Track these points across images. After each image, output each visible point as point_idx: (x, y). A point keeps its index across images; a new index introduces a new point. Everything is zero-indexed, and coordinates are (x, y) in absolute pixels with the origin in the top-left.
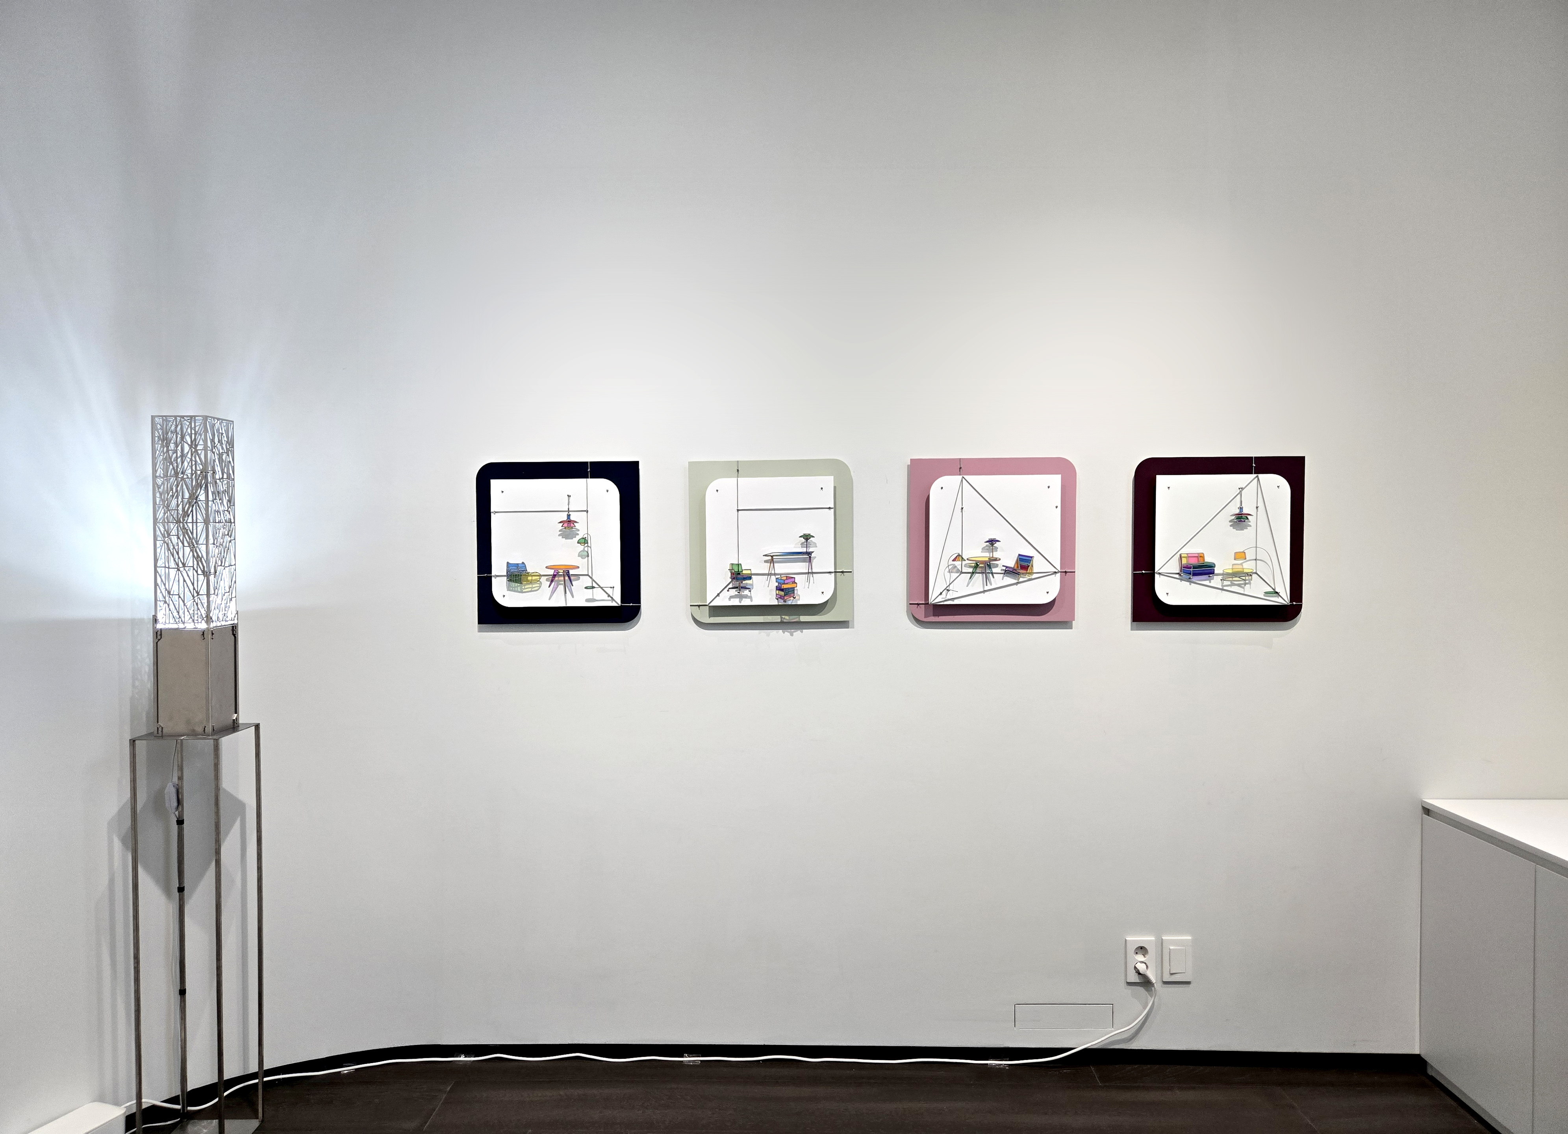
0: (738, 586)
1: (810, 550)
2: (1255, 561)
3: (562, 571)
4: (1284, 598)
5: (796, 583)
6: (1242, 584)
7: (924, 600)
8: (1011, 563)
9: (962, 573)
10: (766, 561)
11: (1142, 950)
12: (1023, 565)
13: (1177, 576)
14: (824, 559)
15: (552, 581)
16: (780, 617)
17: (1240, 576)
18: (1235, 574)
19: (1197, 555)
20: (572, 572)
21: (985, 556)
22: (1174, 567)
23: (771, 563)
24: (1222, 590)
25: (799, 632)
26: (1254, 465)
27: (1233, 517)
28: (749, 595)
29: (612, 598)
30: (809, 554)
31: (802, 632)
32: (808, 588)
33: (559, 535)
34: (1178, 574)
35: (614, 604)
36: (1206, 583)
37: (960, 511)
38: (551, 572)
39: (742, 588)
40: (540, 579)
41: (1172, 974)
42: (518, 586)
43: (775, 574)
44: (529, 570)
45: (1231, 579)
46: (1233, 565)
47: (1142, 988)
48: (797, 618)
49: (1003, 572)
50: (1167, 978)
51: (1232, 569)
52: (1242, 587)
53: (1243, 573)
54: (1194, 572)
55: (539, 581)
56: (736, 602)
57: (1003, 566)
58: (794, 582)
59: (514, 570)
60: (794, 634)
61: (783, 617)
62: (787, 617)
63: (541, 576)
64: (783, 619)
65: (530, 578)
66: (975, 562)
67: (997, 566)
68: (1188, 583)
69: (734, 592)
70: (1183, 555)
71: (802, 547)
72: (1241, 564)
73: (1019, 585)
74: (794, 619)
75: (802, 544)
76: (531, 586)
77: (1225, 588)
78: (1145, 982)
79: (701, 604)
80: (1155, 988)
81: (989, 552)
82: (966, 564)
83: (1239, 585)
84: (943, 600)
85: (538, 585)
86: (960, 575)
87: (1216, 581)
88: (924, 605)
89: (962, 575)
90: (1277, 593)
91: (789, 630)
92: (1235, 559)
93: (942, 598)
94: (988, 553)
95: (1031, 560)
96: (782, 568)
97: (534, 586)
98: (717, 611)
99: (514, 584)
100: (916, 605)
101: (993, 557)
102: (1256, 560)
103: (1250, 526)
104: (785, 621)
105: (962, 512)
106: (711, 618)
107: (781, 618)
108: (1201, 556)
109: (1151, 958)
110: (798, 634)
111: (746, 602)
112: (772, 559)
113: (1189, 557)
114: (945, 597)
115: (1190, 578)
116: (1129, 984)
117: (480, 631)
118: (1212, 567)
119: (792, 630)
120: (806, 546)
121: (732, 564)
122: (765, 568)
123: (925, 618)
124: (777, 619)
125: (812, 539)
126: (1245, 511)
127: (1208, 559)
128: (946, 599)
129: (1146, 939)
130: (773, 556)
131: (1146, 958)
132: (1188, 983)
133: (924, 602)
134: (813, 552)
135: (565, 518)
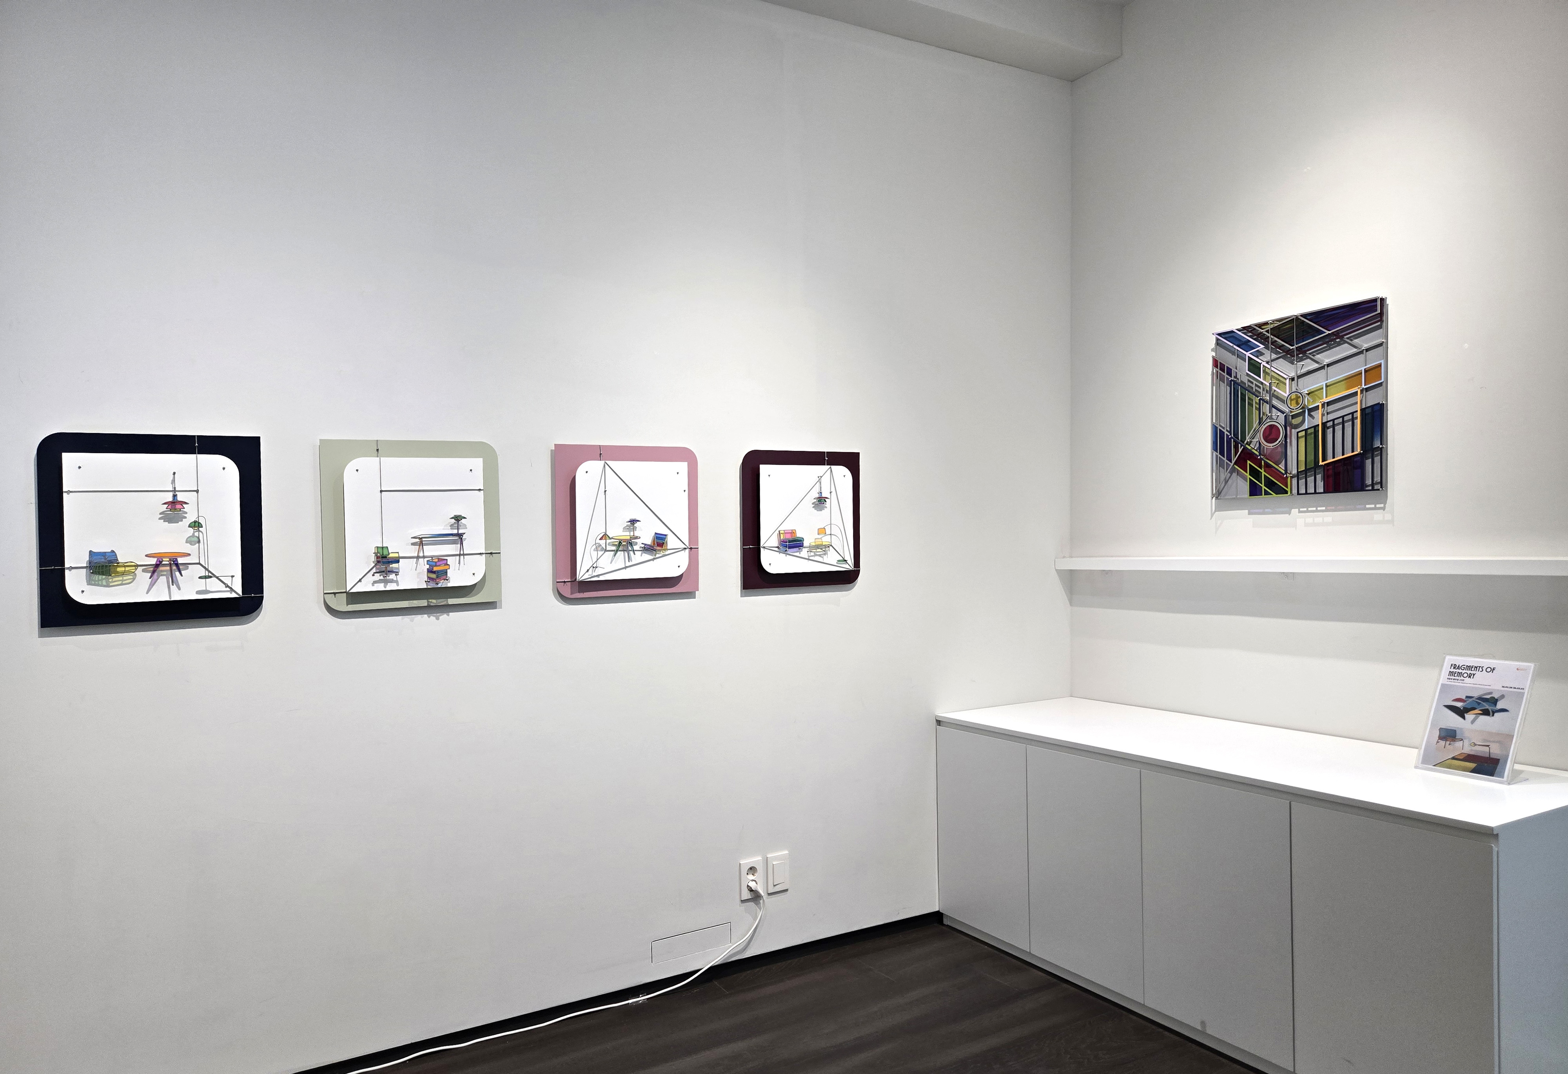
0: (384, 569)
1: (461, 531)
2: (830, 536)
3: (168, 560)
4: (849, 566)
5: (449, 565)
6: (822, 554)
7: (570, 578)
8: (649, 541)
9: (606, 551)
10: (413, 544)
11: (752, 870)
12: (659, 543)
13: (777, 549)
14: (475, 540)
15: (154, 572)
16: (426, 601)
17: (822, 548)
18: (817, 547)
19: (791, 531)
20: (181, 560)
21: (626, 535)
22: (774, 542)
23: (420, 546)
24: (809, 559)
25: (445, 616)
26: (826, 458)
27: (815, 500)
28: (395, 579)
29: (231, 588)
30: (460, 536)
31: (448, 615)
32: (459, 570)
33: (160, 519)
34: (778, 547)
35: (234, 595)
36: (797, 554)
37: (604, 493)
38: (153, 561)
39: (389, 571)
40: (136, 569)
41: (774, 886)
42: (102, 579)
43: (424, 557)
44: (121, 559)
45: (815, 551)
46: (815, 539)
47: (753, 903)
48: (445, 601)
49: (641, 549)
50: (771, 890)
51: (815, 542)
52: (821, 557)
53: (822, 545)
54: (790, 545)
55: (133, 572)
56: (380, 587)
57: (642, 544)
58: (447, 564)
59: (96, 559)
60: (440, 617)
61: (430, 600)
62: (434, 601)
63: (138, 566)
64: (429, 603)
65: (119, 569)
66: (618, 541)
67: (636, 543)
68: (785, 555)
69: (378, 577)
70: (781, 532)
71: (451, 529)
72: (821, 538)
73: (655, 560)
74: (442, 602)
75: (451, 526)
76: (121, 578)
77: (810, 558)
78: (755, 896)
79: (337, 591)
80: (763, 900)
81: (630, 531)
82: (609, 543)
83: (820, 555)
84: (590, 576)
85: (132, 577)
86: (604, 552)
87: (804, 553)
88: (570, 583)
89: (607, 553)
90: (846, 560)
91: (435, 614)
92: (818, 534)
93: (589, 575)
94: (628, 532)
95: (665, 538)
96: (431, 551)
97: (125, 578)
98: (355, 597)
99: (96, 577)
100: (563, 583)
101: (634, 536)
102: (831, 534)
103: (826, 507)
104: (432, 604)
105: (605, 494)
106: (349, 605)
107: (428, 602)
108: (793, 532)
109: (759, 876)
110: (444, 617)
111: (391, 587)
112: (421, 542)
113: (786, 533)
114: (591, 574)
115: (786, 551)
116: (743, 901)
117: (41, 635)
118: (801, 541)
119: (438, 614)
120: (457, 528)
121: (377, 547)
122: (413, 551)
123: (571, 594)
124: (424, 603)
125: (463, 521)
126: (823, 496)
127: (799, 535)
128: (592, 575)
129: (755, 860)
130: (422, 538)
131: (755, 877)
132: (787, 890)
133: (570, 580)
134: (464, 533)
135: (171, 499)
